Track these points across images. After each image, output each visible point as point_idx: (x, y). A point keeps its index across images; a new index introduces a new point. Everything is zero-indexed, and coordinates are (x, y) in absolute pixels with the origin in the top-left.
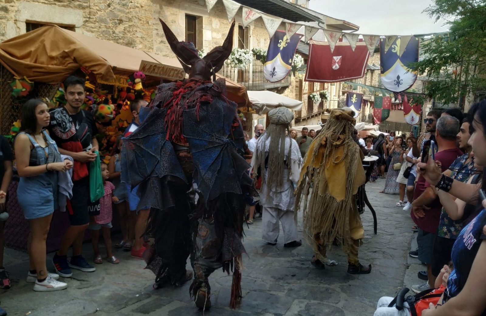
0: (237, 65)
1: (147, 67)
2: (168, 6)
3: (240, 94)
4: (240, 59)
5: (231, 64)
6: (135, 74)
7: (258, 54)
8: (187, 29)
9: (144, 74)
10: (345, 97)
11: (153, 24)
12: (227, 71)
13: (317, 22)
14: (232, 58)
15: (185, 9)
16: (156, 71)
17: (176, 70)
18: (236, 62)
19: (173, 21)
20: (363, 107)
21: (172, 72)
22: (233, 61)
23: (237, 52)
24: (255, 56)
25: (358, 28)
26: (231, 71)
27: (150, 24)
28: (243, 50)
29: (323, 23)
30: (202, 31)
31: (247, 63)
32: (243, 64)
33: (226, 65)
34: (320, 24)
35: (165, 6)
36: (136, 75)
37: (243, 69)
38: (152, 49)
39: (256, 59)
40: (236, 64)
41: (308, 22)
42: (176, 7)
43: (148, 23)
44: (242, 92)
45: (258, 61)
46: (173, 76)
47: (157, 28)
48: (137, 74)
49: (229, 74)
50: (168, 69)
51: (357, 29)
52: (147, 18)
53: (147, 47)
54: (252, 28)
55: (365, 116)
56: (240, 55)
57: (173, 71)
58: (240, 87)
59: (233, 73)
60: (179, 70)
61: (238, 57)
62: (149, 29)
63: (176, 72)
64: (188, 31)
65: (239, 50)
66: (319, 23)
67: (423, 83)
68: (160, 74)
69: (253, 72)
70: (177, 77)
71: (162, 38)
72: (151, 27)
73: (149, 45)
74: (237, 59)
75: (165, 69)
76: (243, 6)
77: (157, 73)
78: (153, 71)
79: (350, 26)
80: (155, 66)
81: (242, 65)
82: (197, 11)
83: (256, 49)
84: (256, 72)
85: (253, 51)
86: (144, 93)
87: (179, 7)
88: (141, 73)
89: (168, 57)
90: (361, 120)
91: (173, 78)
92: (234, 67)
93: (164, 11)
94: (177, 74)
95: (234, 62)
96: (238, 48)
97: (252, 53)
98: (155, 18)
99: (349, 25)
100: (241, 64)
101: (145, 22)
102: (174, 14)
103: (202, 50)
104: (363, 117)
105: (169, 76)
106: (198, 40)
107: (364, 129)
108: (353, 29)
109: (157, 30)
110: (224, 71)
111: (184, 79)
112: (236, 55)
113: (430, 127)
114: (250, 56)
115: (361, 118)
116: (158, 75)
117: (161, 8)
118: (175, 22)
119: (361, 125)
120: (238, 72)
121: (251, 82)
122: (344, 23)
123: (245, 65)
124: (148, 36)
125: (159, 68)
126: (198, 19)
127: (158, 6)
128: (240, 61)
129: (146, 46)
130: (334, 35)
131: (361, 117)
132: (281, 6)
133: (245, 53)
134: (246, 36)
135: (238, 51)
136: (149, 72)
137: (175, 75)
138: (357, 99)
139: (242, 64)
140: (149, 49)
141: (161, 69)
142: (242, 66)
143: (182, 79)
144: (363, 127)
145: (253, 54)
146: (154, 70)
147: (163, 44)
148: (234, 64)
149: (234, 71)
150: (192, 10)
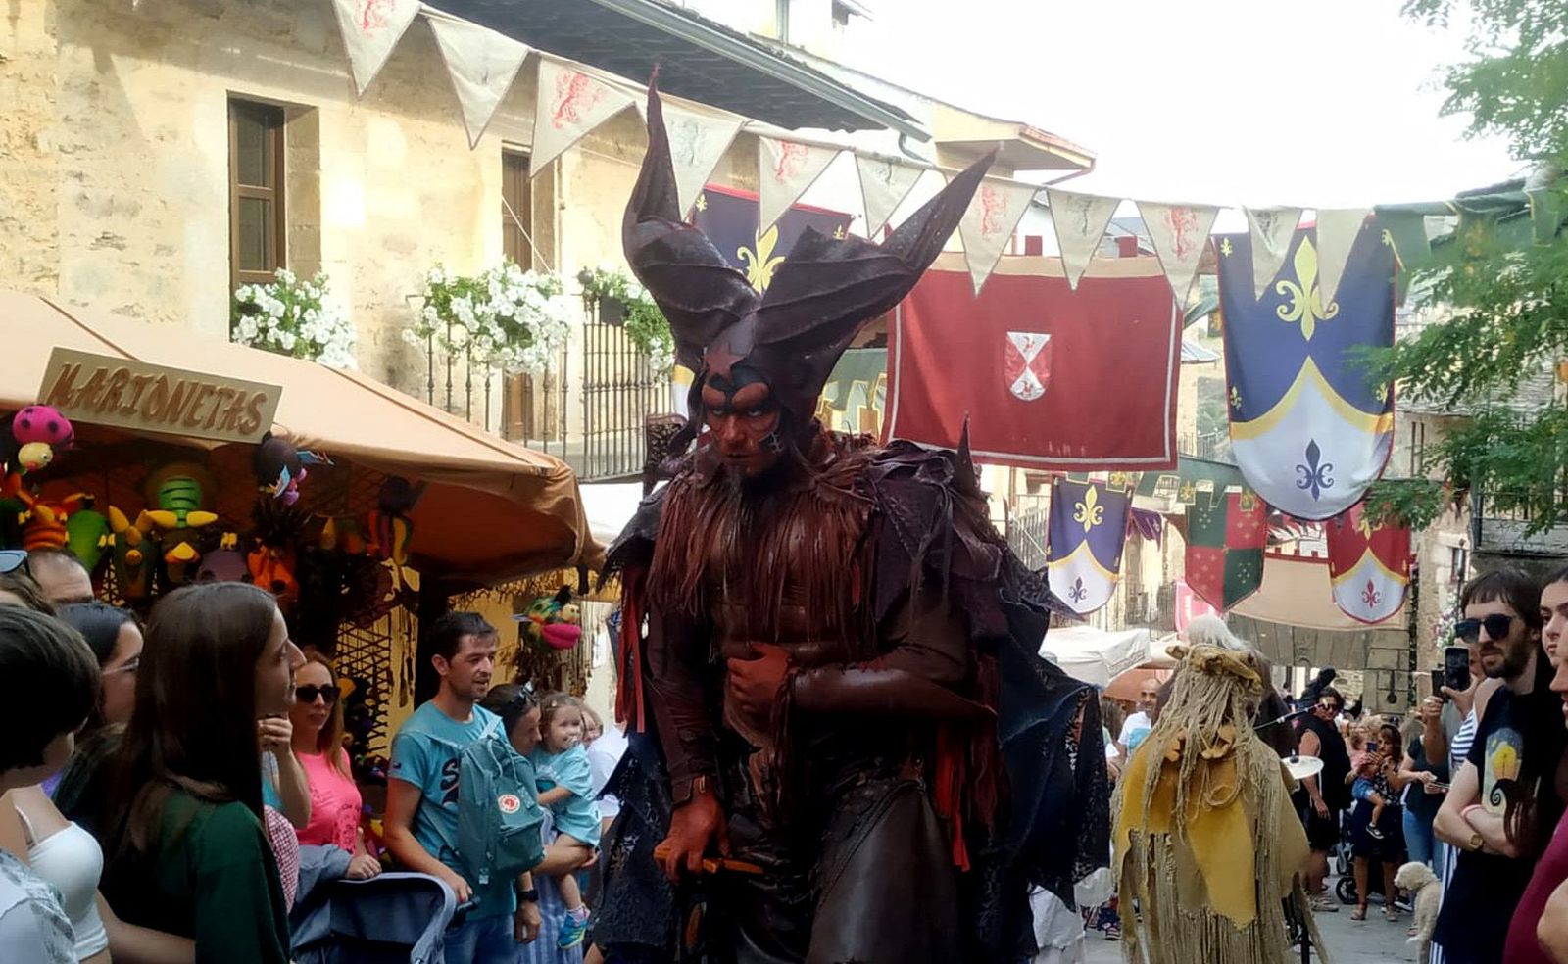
0: (505, 349)
1: (80, 383)
2: (139, 57)
3: (545, 506)
4: (519, 320)
5: (468, 344)
6: (17, 419)
7: (611, 293)
8: (235, 173)
9: (66, 417)
10: (1045, 504)
11: (61, 149)
12: (449, 385)
13: (892, 134)
14: (478, 318)
15: (229, 68)
16: (125, 400)
17: (230, 394)
18: (499, 334)
19: (164, 134)
20: (1133, 547)
21: (208, 402)
22: (484, 331)
23: (499, 286)
24: (597, 304)
25: (1092, 160)
26: (469, 385)
27: (43, 145)
28: (532, 276)
29: (924, 137)
30: (317, 180)
31: (552, 341)
32: (533, 349)
33: (445, 352)
34: (911, 143)
35: (122, 53)
36: (26, 424)
37: (537, 371)
38: (56, 277)
39: (601, 319)
40: (497, 346)
41: (850, 130)
42: (176, 60)
43: (34, 144)
44: (558, 493)
45: (611, 328)
46: (210, 423)
47: (78, 170)
48: (30, 418)
49: (459, 396)
50: (187, 391)
51: (1087, 163)
52: (24, 117)
53: (27, 268)
54: (571, 161)
55: (1145, 595)
56: (519, 303)
57: (214, 398)
58: (544, 470)
59: (479, 393)
60: (243, 395)
61: (506, 313)
62: (37, 175)
63: (226, 406)
64: (241, 181)
65: (515, 273)
66: (902, 137)
67: (1414, 424)
68: (145, 415)
69: (585, 387)
70: (230, 428)
71: (104, 219)
72: (49, 164)
73: (40, 259)
74: (501, 321)
75: (171, 392)
76: (538, 57)
77: (129, 411)
78: (110, 402)
79: (1052, 150)
80: (123, 375)
81: (529, 355)
82: (291, 79)
83: (600, 272)
84: (603, 386)
85: (584, 279)
86: (29, 514)
87: (195, 60)
88: (51, 412)
89: (136, 315)
90: (1122, 615)
91: (211, 433)
92: (488, 363)
93: (116, 83)
94: (234, 411)
95: (485, 337)
96: (505, 266)
97: (581, 288)
98: (67, 119)
99: (1048, 145)
100: (523, 347)
101: (17, 141)
102: (167, 97)
103: (317, 278)
104: (1134, 600)
105: (190, 423)
106: (292, 226)
107: (1147, 661)
108: (1068, 164)
109: (80, 176)
110: (431, 386)
111: (268, 435)
112: (495, 302)
113: (1500, 652)
114: (570, 309)
115: (1123, 607)
116: (133, 423)
117: (103, 65)
118: (175, 135)
119: (1132, 641)
120: (507, 385)
121: (575, 438)
122: (1021, 134)
123: (545, 351)
124: (34, 213)
125: (141, 384)
126: (292, 123)
127: (87, 55)
128: (517, 332)
129: (23, 263)
130: (998, 200)
131: (1122, 600)
132: (715, 55)
133: (545, 292)
134: (539, 203)
135: (504, 281)
136: (88, 406)
137: (219, 419)
138: (1102, 509)
139: (530, 345)
140: (37, 279)
141: (151, 388)
142: (527, 358)
143: (255, 438)
144: (1142, 653)
145: (585, 296)
146: (115, 394)
147: (109, 251)
148: (489, 346)
149: (488, 385)
150: (265, 74)
